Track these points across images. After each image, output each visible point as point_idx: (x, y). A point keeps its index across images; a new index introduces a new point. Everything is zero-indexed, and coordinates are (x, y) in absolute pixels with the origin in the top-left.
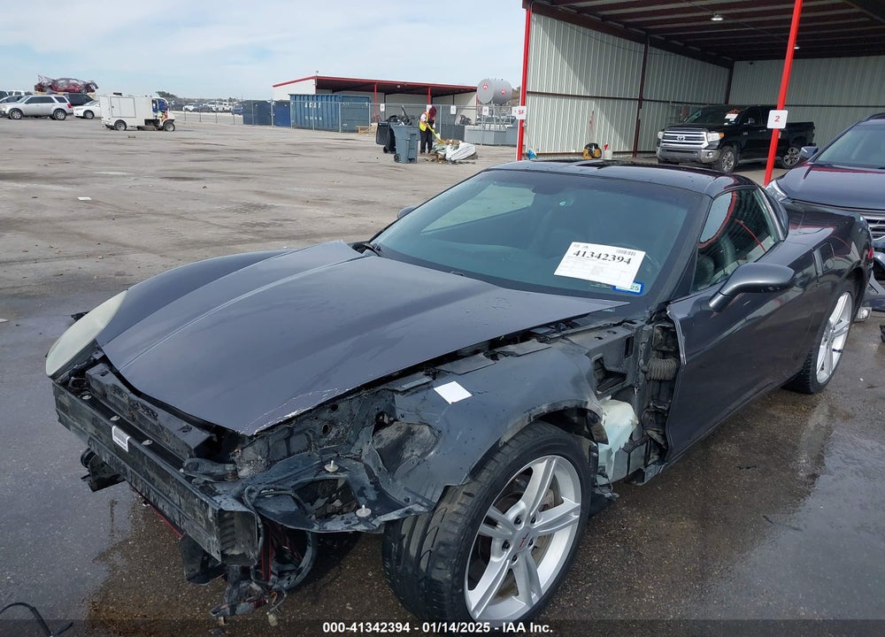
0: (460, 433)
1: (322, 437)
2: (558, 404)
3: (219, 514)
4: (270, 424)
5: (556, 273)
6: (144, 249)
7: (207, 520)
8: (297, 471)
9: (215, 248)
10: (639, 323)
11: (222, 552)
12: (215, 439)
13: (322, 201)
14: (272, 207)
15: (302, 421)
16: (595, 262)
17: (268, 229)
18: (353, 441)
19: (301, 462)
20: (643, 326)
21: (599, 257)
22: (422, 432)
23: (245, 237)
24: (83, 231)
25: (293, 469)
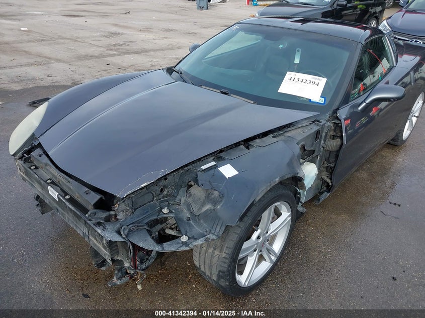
0: (234, 196)
1: (160, 194)
2: (284, 176)
3: (109, 243)
4: (133, 190)
5: (279, 91)
6: (59, 61)
7: (103, 244)
8: (148, 214)
9: (97, 59)
10: (323, 122)
11: (112, 259)
12: (104, 198)
13: (148, 30)
14: (122, 34)
15: (149, 188)
16: (300, 84)
17: (122, 47)
18: (175, 195)
19: (150, 208)
20: (325, 123)
21: (302, 82)
22: (212, 194)
23: (111, 52)
24: (27, 49)
25: (146, 213)
